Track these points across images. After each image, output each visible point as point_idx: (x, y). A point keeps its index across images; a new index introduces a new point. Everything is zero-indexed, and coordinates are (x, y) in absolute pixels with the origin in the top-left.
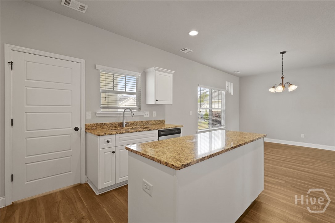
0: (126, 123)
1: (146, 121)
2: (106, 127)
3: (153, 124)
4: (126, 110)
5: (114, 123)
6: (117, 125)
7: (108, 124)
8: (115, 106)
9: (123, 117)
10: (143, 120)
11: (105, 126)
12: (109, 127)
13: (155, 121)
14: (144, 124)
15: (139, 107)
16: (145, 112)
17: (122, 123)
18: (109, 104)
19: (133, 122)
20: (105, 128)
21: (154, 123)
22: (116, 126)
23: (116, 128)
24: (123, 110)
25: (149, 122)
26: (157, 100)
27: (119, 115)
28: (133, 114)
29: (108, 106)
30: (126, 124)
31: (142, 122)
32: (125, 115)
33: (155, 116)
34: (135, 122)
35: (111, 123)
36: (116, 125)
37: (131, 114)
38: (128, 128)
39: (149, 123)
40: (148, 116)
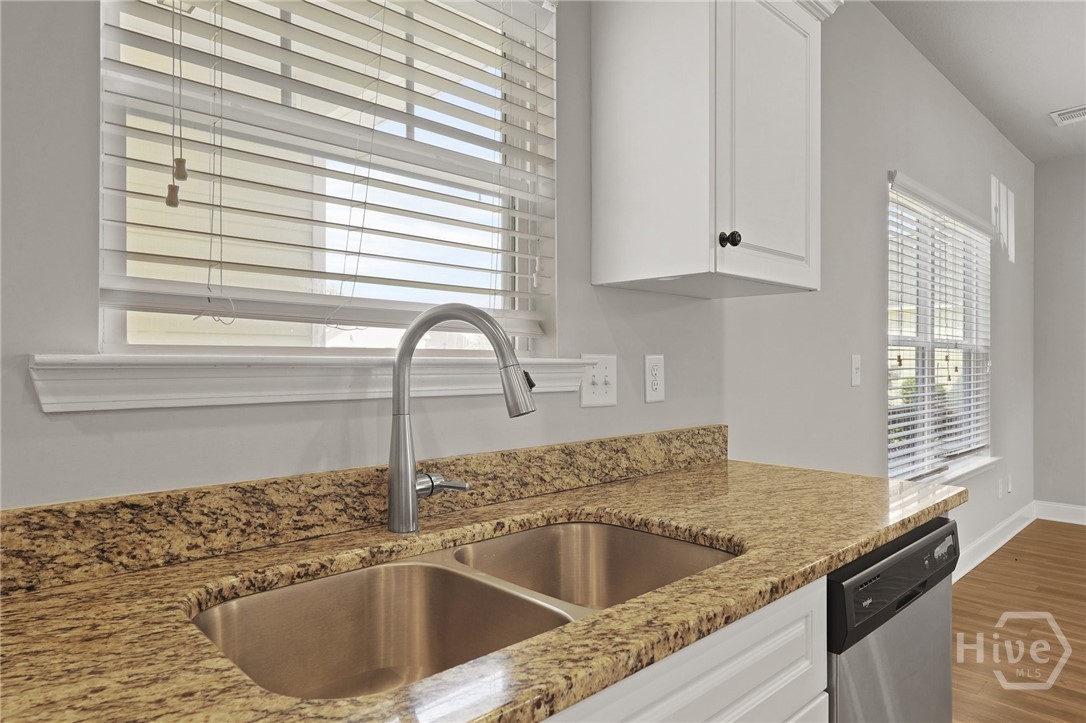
0: (423, 483)
1: (602, 444)
2: (179, 546)
3: (648, 468)
4: (427, 335)
5: (290, 485)
6: (329, 508)
7: (214, 502)
8: (303, 285)
9: (397, 414)
10: (574, 436)
11: (170, 532)
12: (219, 540)
13: (662, 439)
14: (585, 477)
15: (534, 308)
16: (587, 358)
17: (384, 482)
18: (233, 252)
19: (487, 459)
20: (172, 560)
21: (658, 454)
22: (310, 519)
23: (312, 560)
24: (391, 339)
25: (618, 448)
26: (732, 239)
27: (344, 393)
28: (519, 384)
29: (215, 276)
30: (433, 489)
31: (568, 451)
32: (414, 390)
33: (660, 395)
34: (508, 456)
35: (250, 494)
36: (312, 502)
37: (497, 374)
38: (449, 534)
39: (624, 463)
40: (611, 398)
